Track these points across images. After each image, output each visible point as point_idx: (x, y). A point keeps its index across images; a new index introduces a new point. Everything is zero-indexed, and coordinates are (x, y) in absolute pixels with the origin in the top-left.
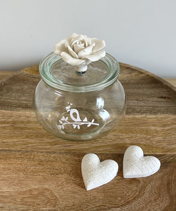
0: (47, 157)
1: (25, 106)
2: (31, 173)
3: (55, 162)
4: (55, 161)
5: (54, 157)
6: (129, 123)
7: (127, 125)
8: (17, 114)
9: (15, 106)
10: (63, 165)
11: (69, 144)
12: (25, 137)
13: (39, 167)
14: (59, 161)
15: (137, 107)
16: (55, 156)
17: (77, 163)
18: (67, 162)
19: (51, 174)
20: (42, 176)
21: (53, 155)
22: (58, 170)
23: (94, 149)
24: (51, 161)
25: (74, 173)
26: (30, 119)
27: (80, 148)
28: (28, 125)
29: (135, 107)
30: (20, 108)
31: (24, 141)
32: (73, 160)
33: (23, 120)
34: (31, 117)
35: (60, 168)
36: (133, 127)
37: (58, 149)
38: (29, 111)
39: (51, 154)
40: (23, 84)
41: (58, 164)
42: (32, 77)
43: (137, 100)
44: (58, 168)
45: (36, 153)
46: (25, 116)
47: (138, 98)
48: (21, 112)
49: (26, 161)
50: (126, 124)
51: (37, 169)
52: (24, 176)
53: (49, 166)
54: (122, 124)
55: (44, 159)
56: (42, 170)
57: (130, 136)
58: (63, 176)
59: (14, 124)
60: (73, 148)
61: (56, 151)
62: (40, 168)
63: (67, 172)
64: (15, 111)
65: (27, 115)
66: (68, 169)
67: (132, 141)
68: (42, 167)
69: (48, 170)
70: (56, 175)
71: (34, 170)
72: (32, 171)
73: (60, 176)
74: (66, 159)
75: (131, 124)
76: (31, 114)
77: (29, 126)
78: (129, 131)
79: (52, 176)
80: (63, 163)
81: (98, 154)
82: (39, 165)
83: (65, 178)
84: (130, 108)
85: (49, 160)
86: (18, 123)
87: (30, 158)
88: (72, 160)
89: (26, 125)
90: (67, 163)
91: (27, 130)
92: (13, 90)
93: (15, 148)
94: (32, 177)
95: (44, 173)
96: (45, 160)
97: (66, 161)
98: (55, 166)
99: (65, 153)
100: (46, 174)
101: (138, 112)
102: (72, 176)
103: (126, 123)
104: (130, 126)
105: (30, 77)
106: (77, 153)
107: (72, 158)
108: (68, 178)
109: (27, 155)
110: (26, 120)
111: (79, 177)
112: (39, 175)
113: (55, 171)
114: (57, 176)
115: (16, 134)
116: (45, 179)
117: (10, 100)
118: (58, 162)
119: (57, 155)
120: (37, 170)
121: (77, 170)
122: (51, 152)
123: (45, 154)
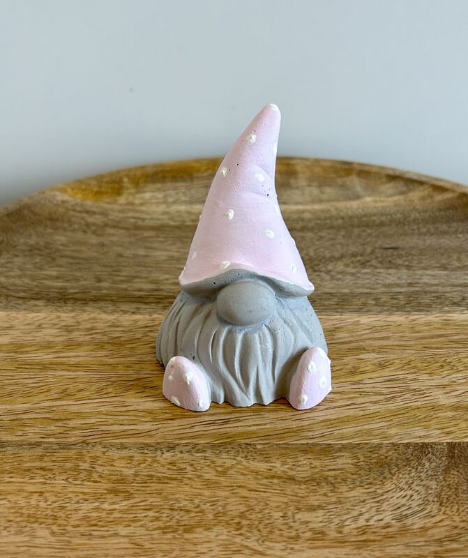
0: (143, 465)
1: (56, 295)
2: (82, 529)
3: (175, 482)
4: (175, 479)
5: (170, 463)
6: (432, 337)
7: (427, 344)
8: (27, 322)
9: (22, 294)
10: (207, 493)
11: (223, 413)
12: (56, 396)
13: (114, 503)
14: (190, 479)
15: (449, 289)
16: (174, 459)
17: (265, 481)
18: (222, 479)
19: (165, 530)
20: (126, 540)
21: (167, 455)
22: (188, 511)
23: (324, 431)
24: (159, 478)
25: (256, 523)
26: (75, 334)
27: (268, 426)
28: (66, 355)
29: (440, 288)
30: (40, 303)
31: (55, 409)
32: (245, 472)
33: (51, 339)
34: (78, 330)
35: (198, 506)
36: (452, 352)
37: (186, 435)
38: (73, 311)
39: (159, 453)
40: (49, 230)
41: (187, 489)
42: (80, 212)
43: (444, 268)
44: (190, 506)
45: (99, 450)
46: (58, 326)
47: (444, 261)
48: (42, 315)
49: (60, 481)
50: (424, 341)
51: (104, 510)
52: (53, 539)
53: (151, 500)
54: (410, 343)
55: (131, 472)
56: (125, 516)
57: (445, 381)
58: (212, 535)
59: (16, 352)
60: (241, 430)
61: (177, 442)
62: (116, 506)
63: (227, 519)
64: (23, 312)
65: (64, 323)
66: (229, 507)
67: (456, 396)
68: (125, 503)
69: (151, 514)
70: (185, 531)
71: (94, 514)
72: (86, 518)
73: (200, 534)
74: (219, 469)
75: (439, 342)
76: (80, 320)
77: (72, 359)
78: (439, 364)
79: (169, 536)
80: (208, 484)
81: (340, 446)
82: (112, 496)
83: (221, 542)
84: (426, 292)
85: (151, 476)
86: (33, 348)
87: (77, 469)
88: (243, 474)
89: (62, 355)
90: (225, 484)
91: (63, 370)
92: (18, 247)
93: (20, 433)
94: (84, 544)
95: (133, 525)
96: (136, 475)
97: (217, 478)
98: (177, 496)
99: (213, 446)
100: (142, 531)
101: (457, 304)
102: (248, 534)
103: (423, 338)
104: (437, 348)
105: (74, 210)
106: (259, 447)
107: (240, 466)
108: (236, 543)
109: (66, 460)
110: (61, 339)
111: (280, 539)
112: (116, 535)
113: (178, 517)
114: (187, 536)
115: (24, 385)
116: (138, 551)
117: (7, 277)
118: (187, 482)
119: (180, 455)
120: (104, 515)
121: (267, 511)
122: (158, 444)
123: (135, 455)
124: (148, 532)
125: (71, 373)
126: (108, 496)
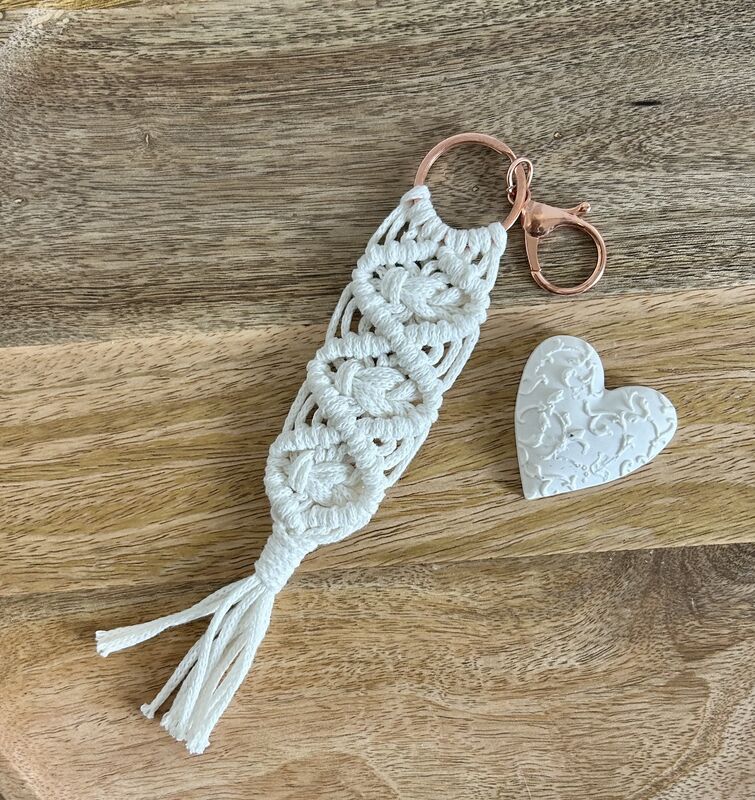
0: (311, 605)
2: (267, 694)
3: (349, 626)
4: (348, 622)
5: (340, 600)
6: (673, 347)
7: (665, 362)
10: (383, 638)
11: (390, 517)
12: (185, 507)
13: (291, 659)
14: (363, 620)
16: (343, 593)
17: (443, 618)
18: (398, 617)
19: (348, 687)
20: (312, 703)
21: (335, 587)
22: (368, 663)
23: (510, 537)
24: (331, 622)
25: (438, 672)
26: (174, 383)
27: (444, 534)
28: (175, 427)
30: (103, 316)
32: (423, 607)
33: (145, 398)
34: (175, 374)
35: (378, 655)
36: (694, 378)
37: (350, 557)
38: (154, 330)
39: (325, 585)
41: (362, 633)
44: (369, 657)
46: (144, 369)
48: (115, 345)
51: (283, 668)
52: (241, 708)
53: (328, 652)
55: (301, 615)
56: (306, 674)
58: (396, 690)
59: (107, 430)
60: (413, 542)
61: (342, 567)
62: (294, 663)
63: (407, 670)
65: (150, 361)
66: (409, 655)
68: (302, 658)
69: (331, 669)
70: (369, 688)
71: (276, 675)
72: (267, 680)
73: (384, 691)
74: (394, 604)
76: (171, 352)
77: (185, 436)
79: (353, 694)
80: (386, 626)
81: (528, 561)
82: (287, 649)
83: (405, 698)
85: (321, 619)
86: (126, 421)
88: (420, 609)
89: (169, 428)
90: (401, 625)
91: (179, 458)
94: (273, 711)
95: (315, 684)
96: (307, 620)
97: (393, 617)
98: (354, 645)
99: (384, 571)
100: (326, 691)
102: (430, 687)
106: (435, 568)
107: (416, 598)
108: (419, 698)
110: (157, 395)
111: (462, 691)
112: (301, 697)
113: (358, 671)
114: (370, 693)
116: (326, 714)
118: (363, 624)
119: (348, 587)
120: (284, 674)
121: (448, 657)
122: (322, 572)
123: (299, 590)
124: (331, 692)
125: (190, 463)
126: (282, 651)
